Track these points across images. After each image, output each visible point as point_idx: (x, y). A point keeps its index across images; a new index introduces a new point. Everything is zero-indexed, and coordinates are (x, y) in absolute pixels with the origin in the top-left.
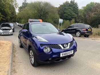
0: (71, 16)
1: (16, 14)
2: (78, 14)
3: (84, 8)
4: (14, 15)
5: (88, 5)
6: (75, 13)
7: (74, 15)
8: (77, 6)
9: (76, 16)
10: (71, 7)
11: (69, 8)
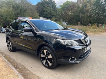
0: (50, 14)
2: (57, 12)
3: (61, 6)
5: (64, 4)
6: (54, 11)
8: (55, 4)
9: (55, 14)
11: (48, 6)
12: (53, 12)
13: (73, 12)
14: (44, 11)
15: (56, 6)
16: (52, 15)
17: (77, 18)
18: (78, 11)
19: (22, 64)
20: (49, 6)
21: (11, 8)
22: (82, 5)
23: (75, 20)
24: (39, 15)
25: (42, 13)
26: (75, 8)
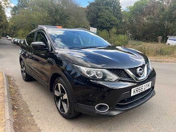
0: (109, 22)
1: (6, 20)
2: (121, 19)
3: (130, 8)
4: (2, 21)
5: (136, 4)
6: (116, 16)
7: (114, 21)
8: (119, 5)
9: (118, 21)
10: (109, 7)
11: (106, 9)
12: (114, 18)
13: (151, 19)
14: (98, 17)
15: (121, 7)
16: (111, 24)
17: (159, 29)
18: (161, 16)
19: (28, 103)
20: (108, 9)
21: (47, 12)
22: (171, 4)
23: (155, 32)
24: (89, 23)
25: (96, 20)
26: (155, 11)
